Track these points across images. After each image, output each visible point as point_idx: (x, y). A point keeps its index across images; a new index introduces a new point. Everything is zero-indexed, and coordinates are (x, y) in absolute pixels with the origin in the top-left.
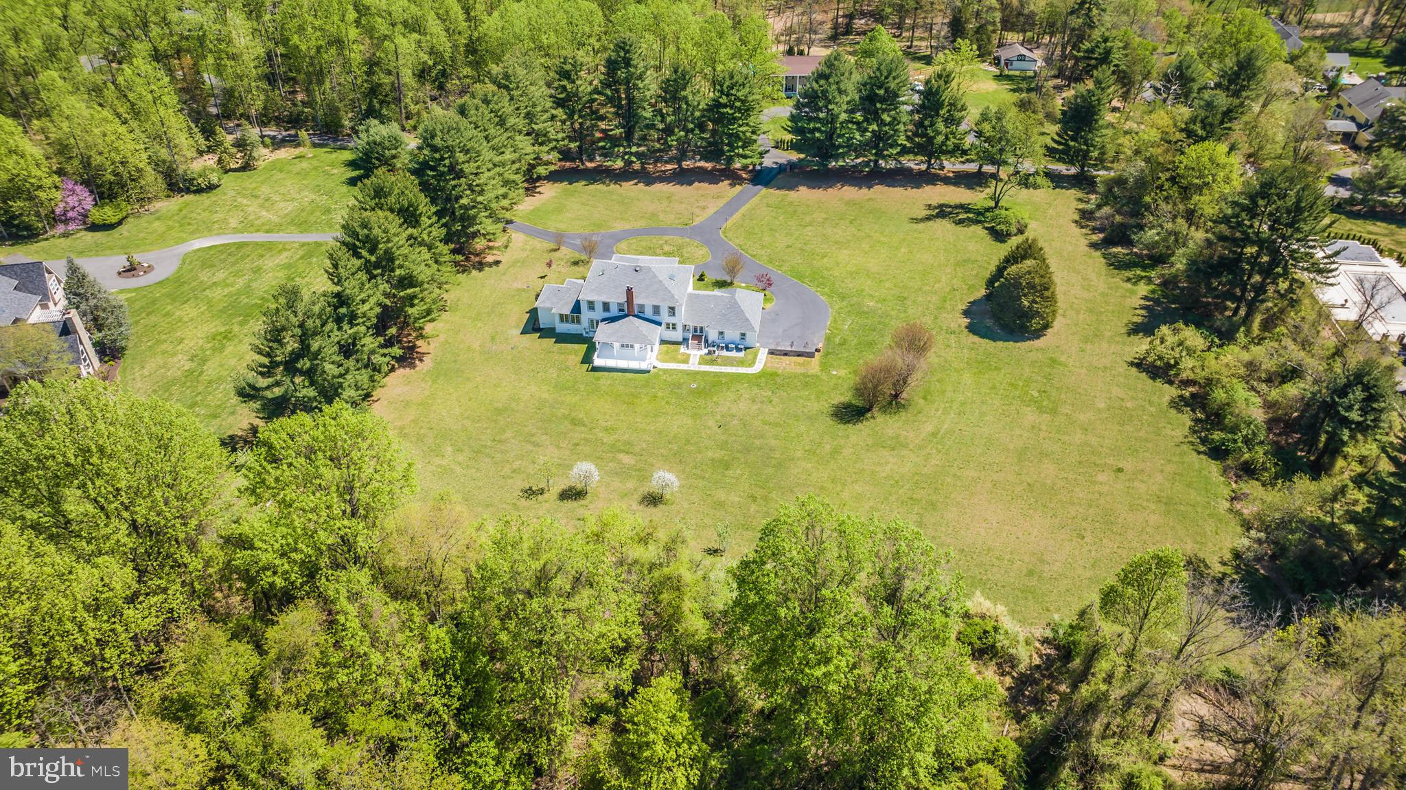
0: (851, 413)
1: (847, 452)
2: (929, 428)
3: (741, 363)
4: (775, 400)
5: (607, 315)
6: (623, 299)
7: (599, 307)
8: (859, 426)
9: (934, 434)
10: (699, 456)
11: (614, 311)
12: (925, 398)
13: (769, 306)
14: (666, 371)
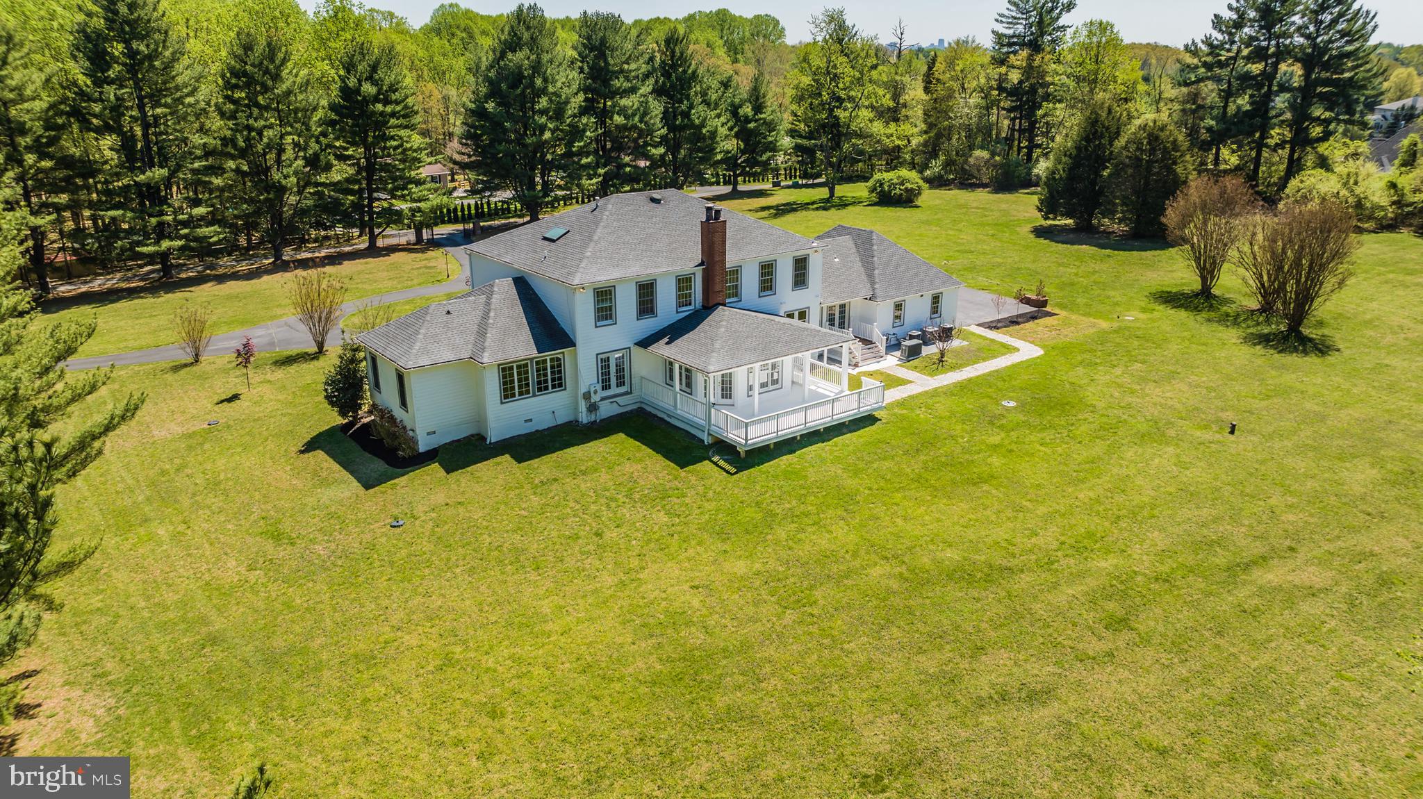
5: (650, 325)
6: (689, 258)
7: (626, 302)
11: (667, 306)
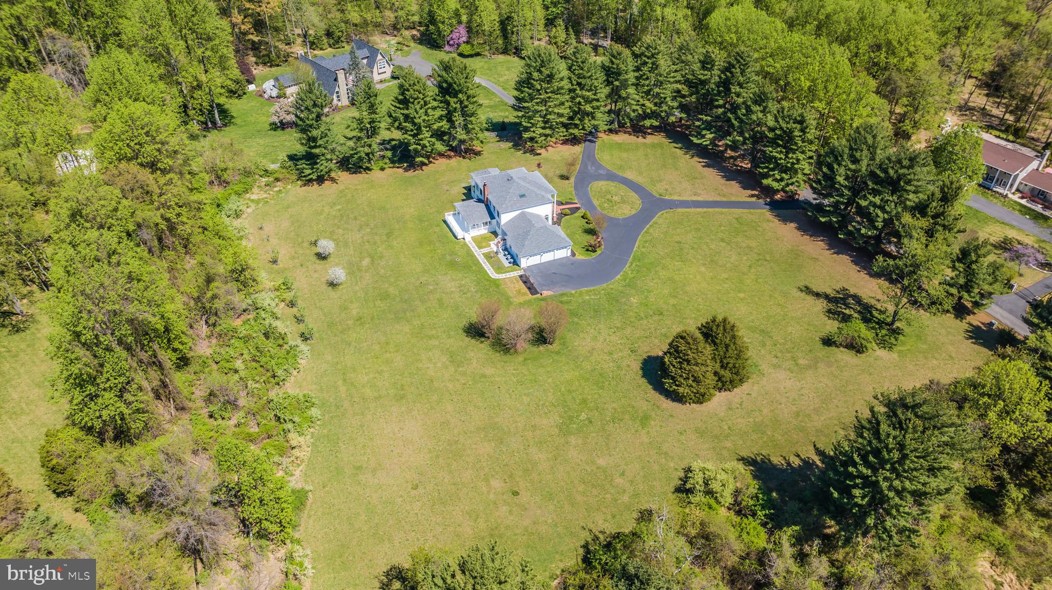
0: (476, 331)
1: (435, 342)
2: (489, 371)
3: (499, 268)
4: (469, 295)
8: (468, 339)
9: (484, 376)
10: (387, 286)
12: (525, 359)
13: (580, 257)
14: (465, 244)
